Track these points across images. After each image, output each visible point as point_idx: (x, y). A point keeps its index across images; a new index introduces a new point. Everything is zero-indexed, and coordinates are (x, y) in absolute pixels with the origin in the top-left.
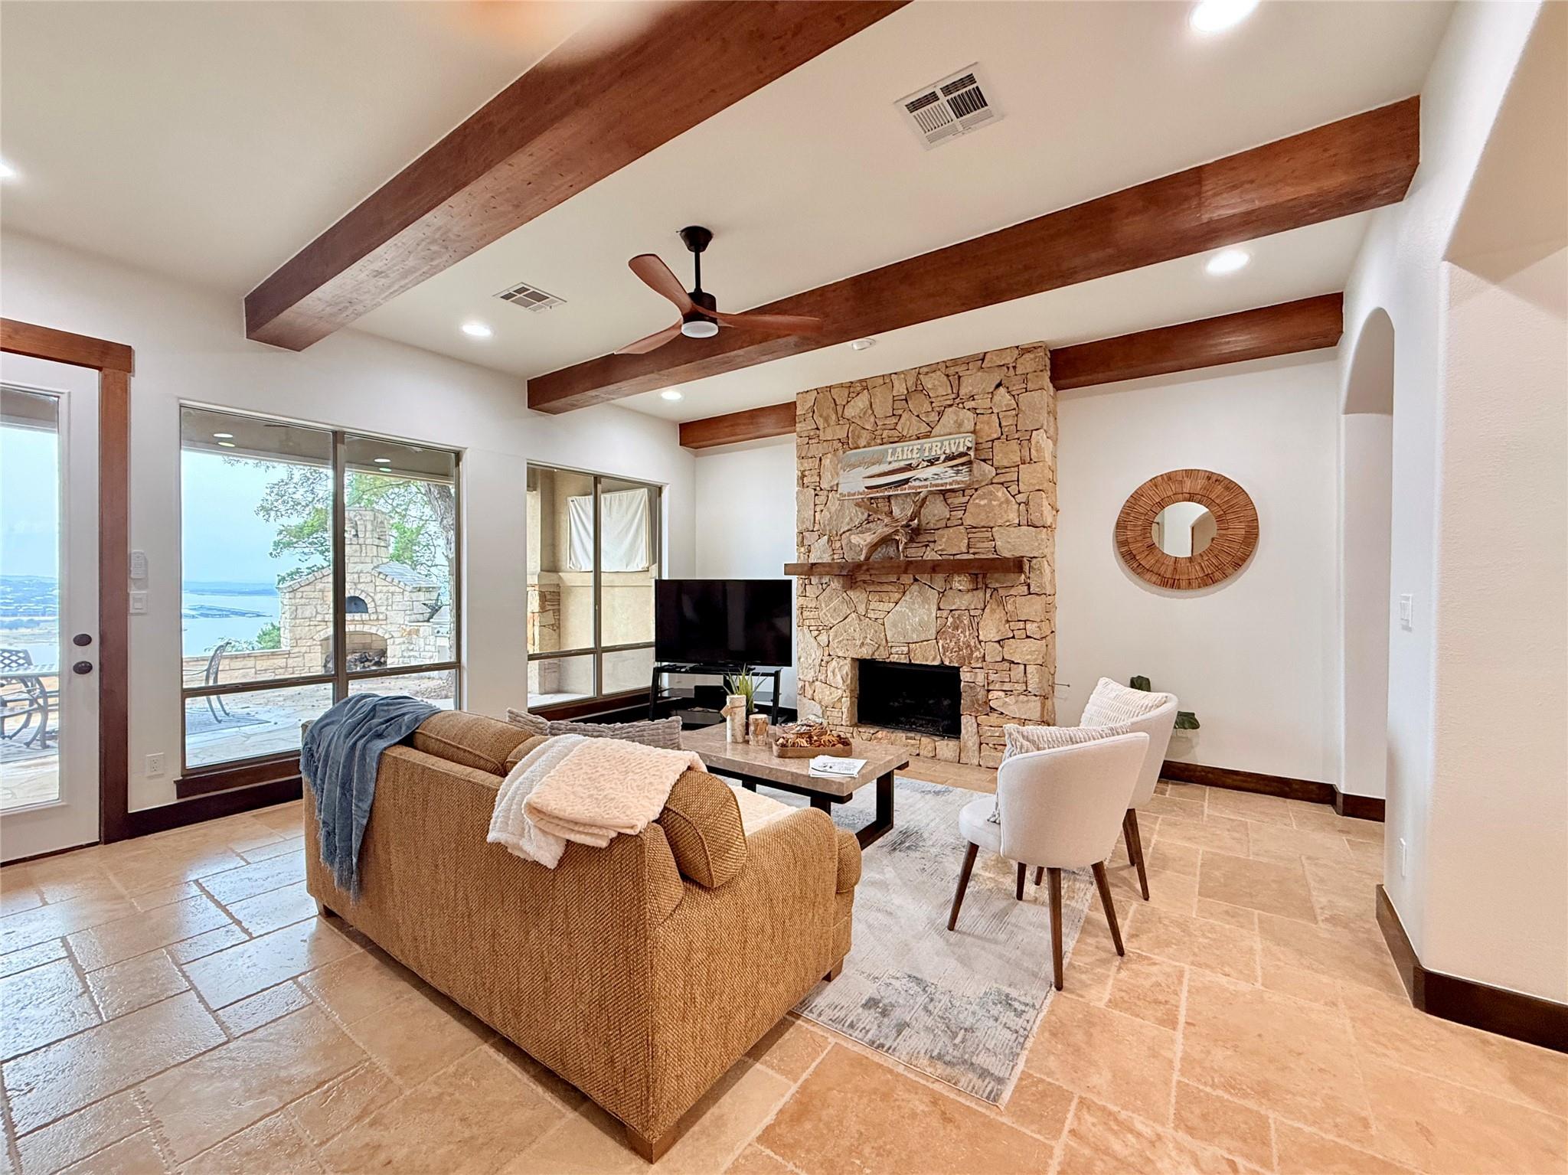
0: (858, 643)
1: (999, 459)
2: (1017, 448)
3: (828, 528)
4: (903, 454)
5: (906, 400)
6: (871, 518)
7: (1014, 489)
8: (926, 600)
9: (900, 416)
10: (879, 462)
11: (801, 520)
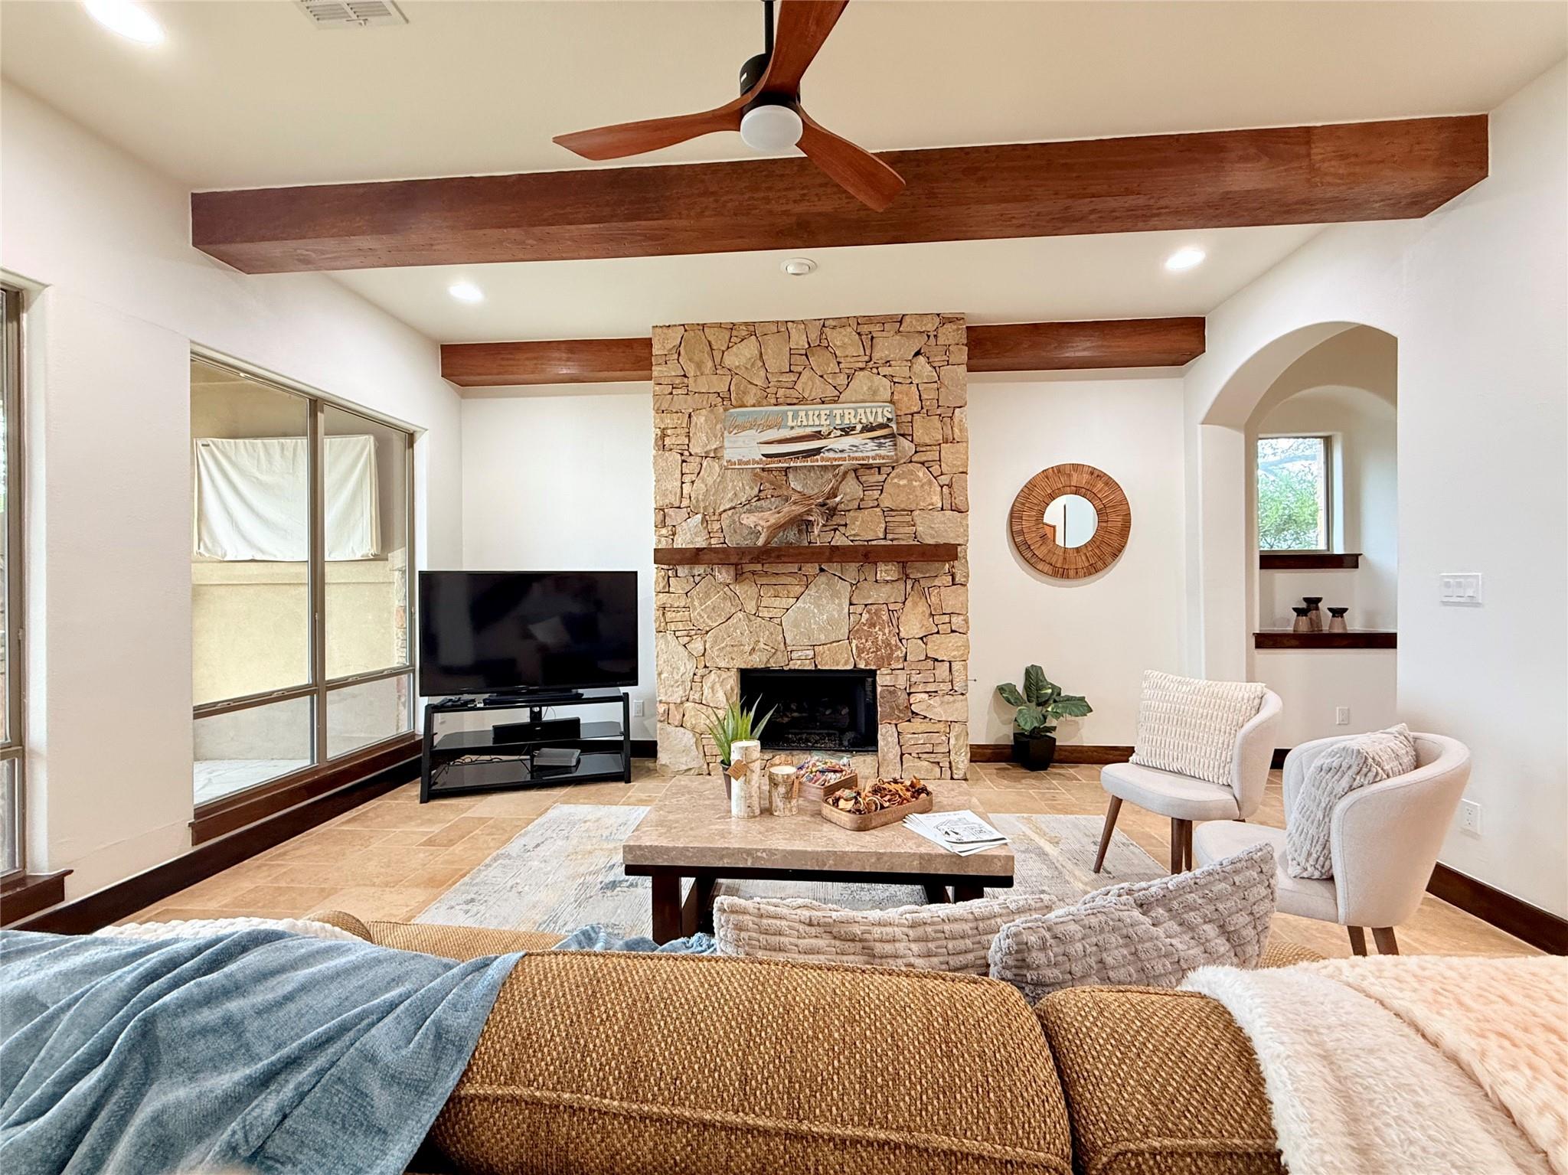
0: (748, 648)
1: (919, 435)
2: (939, 425)
3: (702, 505)
4: (808, 420)
5: (806, 355)
6: (762, 495)
7: (936, 469)
8: (836, 595)
9: (800, 373)
10: (779, 426)
11: (660, 492)
